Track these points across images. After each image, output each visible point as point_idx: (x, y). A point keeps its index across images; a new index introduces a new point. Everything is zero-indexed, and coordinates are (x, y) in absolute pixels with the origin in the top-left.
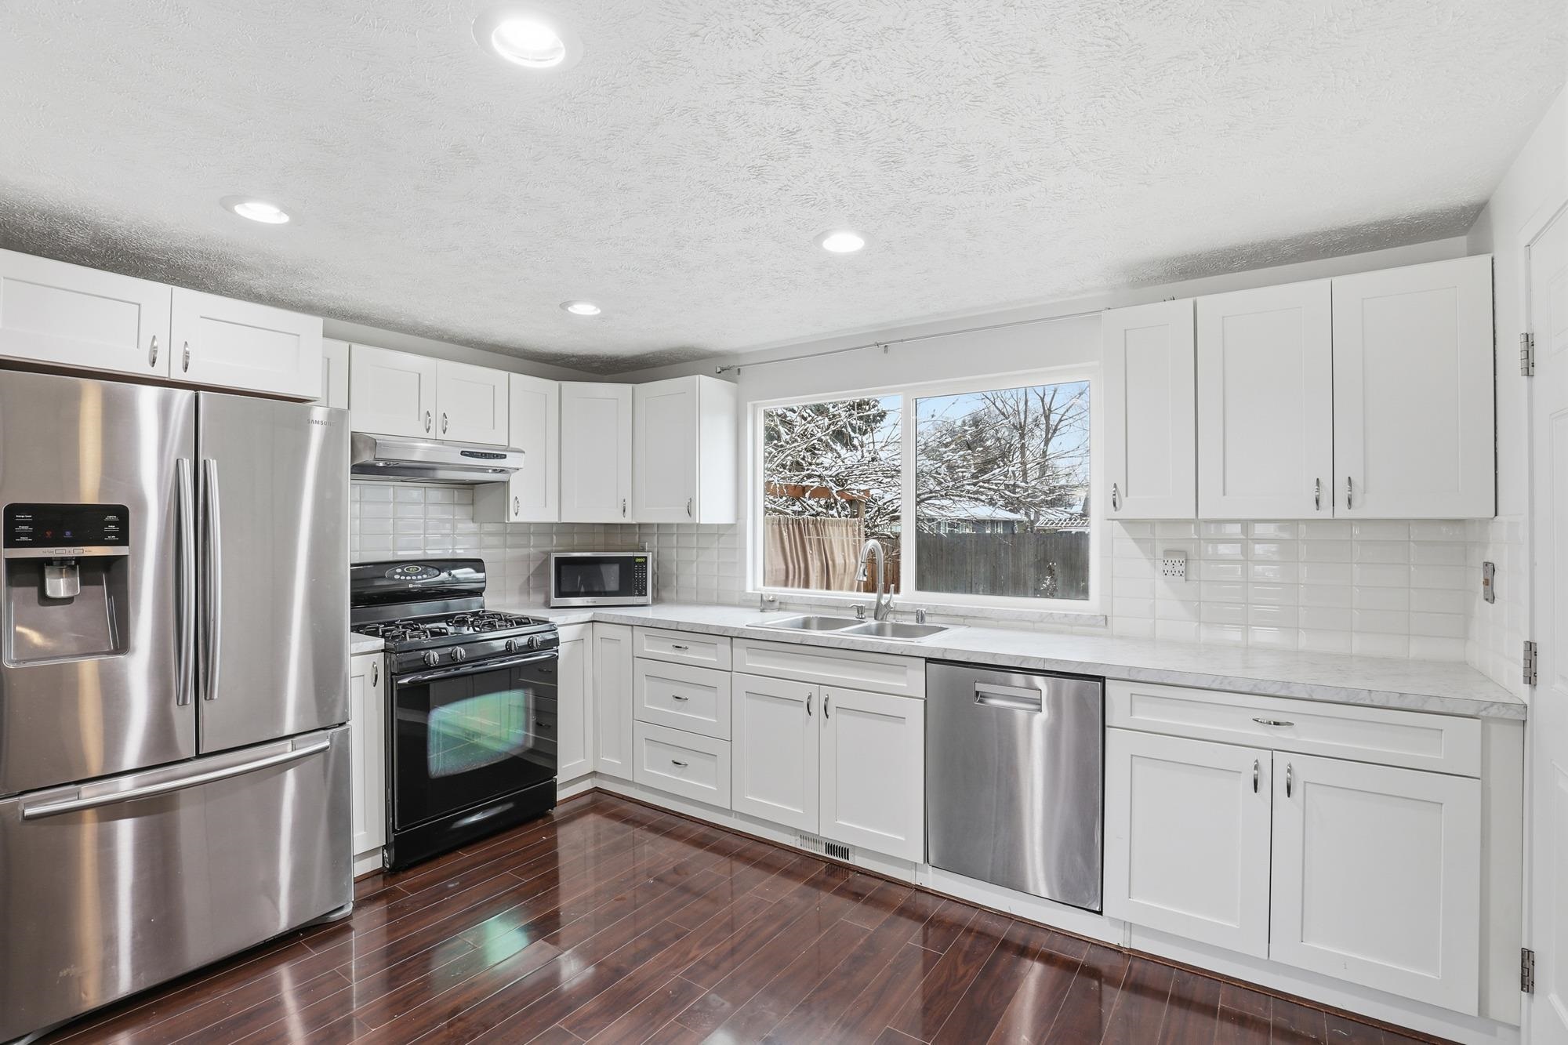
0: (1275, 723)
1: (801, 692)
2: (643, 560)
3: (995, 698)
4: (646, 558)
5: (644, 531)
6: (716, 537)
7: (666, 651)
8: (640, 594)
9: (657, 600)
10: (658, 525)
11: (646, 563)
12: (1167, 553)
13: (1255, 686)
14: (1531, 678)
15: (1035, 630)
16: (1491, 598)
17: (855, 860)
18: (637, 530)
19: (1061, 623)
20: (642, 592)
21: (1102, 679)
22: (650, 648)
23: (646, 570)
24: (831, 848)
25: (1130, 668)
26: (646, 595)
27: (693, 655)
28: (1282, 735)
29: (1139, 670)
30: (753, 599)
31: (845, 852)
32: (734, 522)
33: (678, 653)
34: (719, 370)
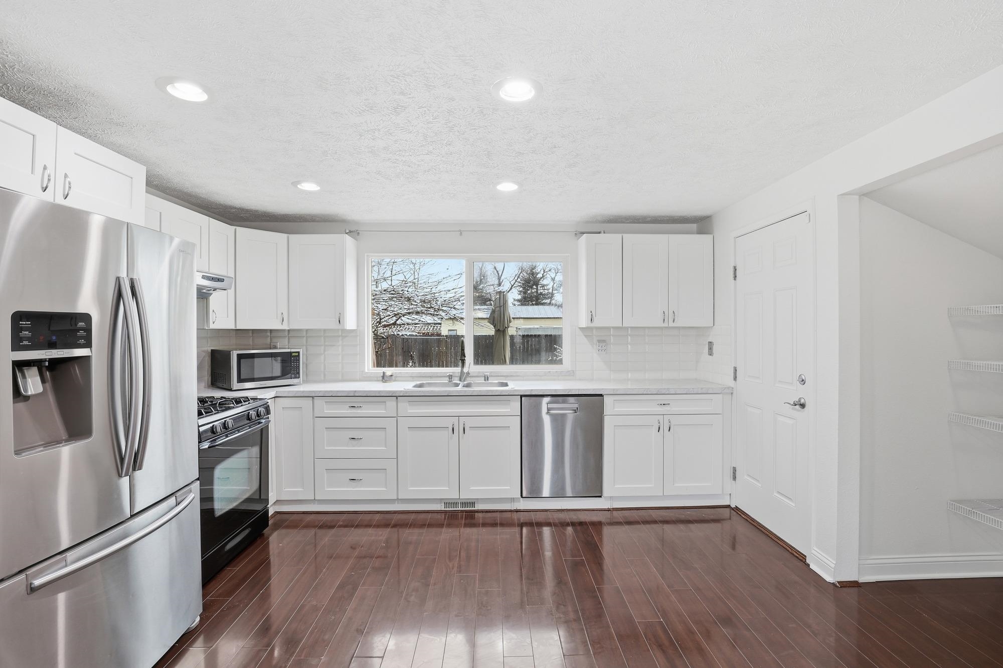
0: (664, 404)
1: (448, 423)
2: (297, 354)
3: (553, 410)
4: (299, 352)
5: (273, 334)
6: (341, 338)
7: (345, 411)
8: (295, 378)
9: (306, 381)
10: (307, 330)
11: (299, 356)
12: (599, 341)
13: (658, 391)
14: (735, 378)
15: (541, 380)
16: (711, 354)
17: (479, 507)
18: (269, 334)
19: (554, 376)
20: (297, 375)
21: (601, 395)
22: (329, 410)
23: (299, 361)
24: (464, 504)
25: (614, 389)
26: (299, 378)
27: (367, 410)
28: (666, 408)
29: (617, 390)
30: (372, 376)
31: (473, 504)
32: (356, 328)
33: (353, 411)
34: (347, 231)
